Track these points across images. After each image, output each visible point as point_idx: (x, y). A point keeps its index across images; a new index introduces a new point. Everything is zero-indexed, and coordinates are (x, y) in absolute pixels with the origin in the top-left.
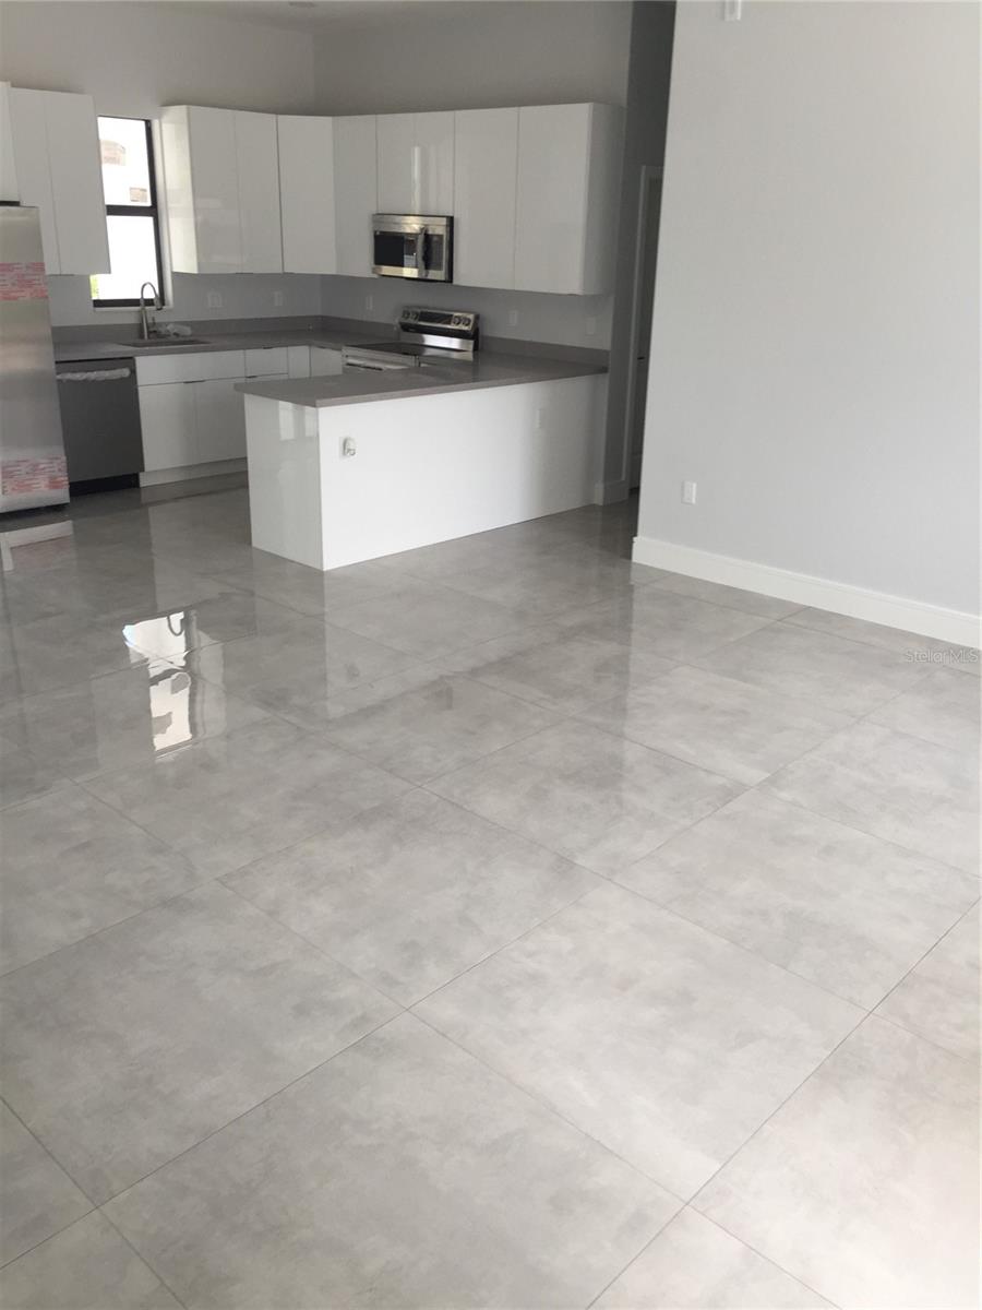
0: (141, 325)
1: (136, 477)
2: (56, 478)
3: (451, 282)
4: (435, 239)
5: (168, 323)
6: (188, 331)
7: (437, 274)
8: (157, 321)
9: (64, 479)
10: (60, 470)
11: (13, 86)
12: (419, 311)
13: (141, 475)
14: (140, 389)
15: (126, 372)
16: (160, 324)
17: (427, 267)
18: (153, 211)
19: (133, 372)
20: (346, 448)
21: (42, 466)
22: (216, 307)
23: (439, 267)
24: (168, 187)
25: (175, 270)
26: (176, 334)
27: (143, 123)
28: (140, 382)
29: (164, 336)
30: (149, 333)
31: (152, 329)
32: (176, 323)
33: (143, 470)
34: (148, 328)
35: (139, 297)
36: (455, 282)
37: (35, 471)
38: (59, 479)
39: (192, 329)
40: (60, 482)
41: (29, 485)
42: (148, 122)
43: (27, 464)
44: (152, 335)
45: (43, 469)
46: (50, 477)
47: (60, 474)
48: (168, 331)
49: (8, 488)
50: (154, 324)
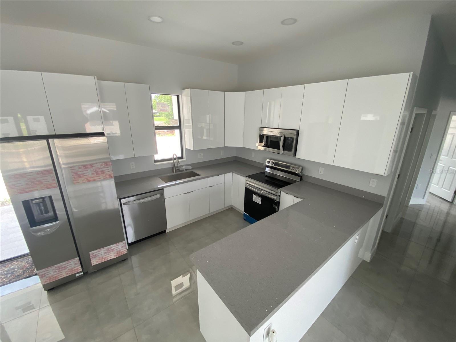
2: (120, 251)
3: (295, 155)
4: (290, 139)
5: (183, 166)
6: (190, 167)
8: (179, 165)
10: (123, 247)
11: (98, 79)
13: (166, 230)
14: (166, 200)
15: (159, 196)
16: (180, 167)
17: (284, 150)
18: (179, 127)
19: (162, 195)
22: (201, 158)
25: (187, 148)
26: (186, 170)
27: (176, 96)
28: (166, 197)
31: (177, 169)
32: (185, 165)
33: (167, 228)
34: (175, 169)
35: (172, 157)
36: (297, 157)
37: (109, 251)
38: (122, 251)
39: (192, 167)
40: (123, 252)
41: (106, 258)
42: (178, 96)
43: (105, 249)
44: (177, 171)
45: (113, 249)
46: (117, 252)
47: (122, 249)
48: (183, 169)
49: (94, 262)
50: (178, 167)
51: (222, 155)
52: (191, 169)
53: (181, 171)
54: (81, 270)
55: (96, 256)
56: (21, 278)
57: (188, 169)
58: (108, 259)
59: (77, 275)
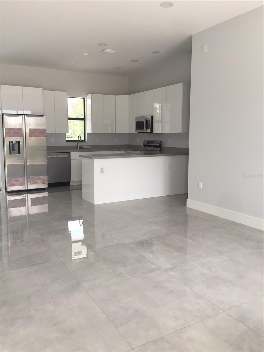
0: (78, 146)
1: (69, 182)
2: (44, 181)
3: (152, 132)
4: (148, 121)
5: (85, 146)
6: (90, 147)
7: (149, 130)
8: (82, 145)
9: (46, 181)
10: (46, 179)
11: (44, 90)
13: (70, 182)
14: (71, 160)
15: (67, 156)
16: (82, 146)
17: (147, 129)
18: (84, 119)
19: (70, 156)
20: (102, 171)
21: (41, 178)
22: (98, 142)
23: (149, 129)
24: (87, 114)
25: (88, 133)
26: (86, 148)
27: (83, 99)
28: (71, 158)
29: (83, 149)
33: (71, 181)
35: (77, 139)
36: (153, 132)
37: (39, 179)
41: (37, 182)
42: (84, 99)
43: (37, 177)
44: (80, 148)
46: (43, 181)
50: (81, 146)
51: (116, 142)
52: (90, 149)
55: (32, 180)
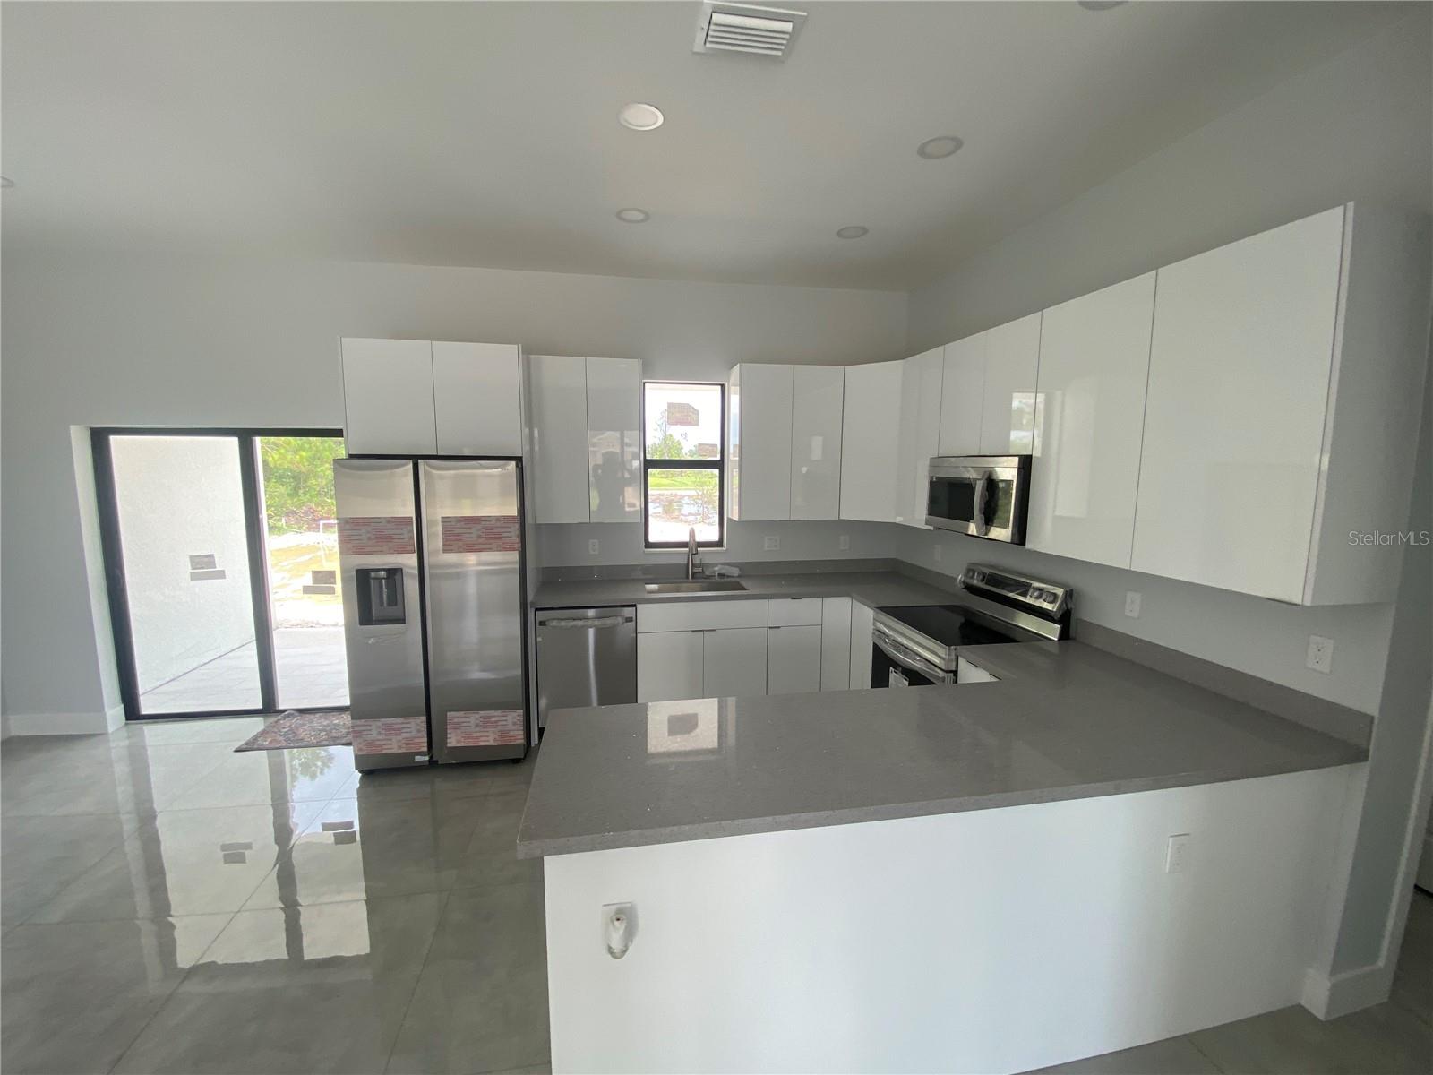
0: (688, 564)
2: (508, 732)
3: (1023, 545)
5: (717, 564)
6: (735, 572)
7: (1001, 533)
8: (704, 561)
10: (514, 724)
12: (987, 571)
14: (639, 637)
15: (620, 620)
16: (707, 565)
18: (719, 464)
19: (632, 620)
21: (493, 719)
22: (769, 550)
23: (1005, 524)
25: (729, 518)
26: (721, 575)
27: (719, 387)
28: (641, 629)
30: (693, 574)
31: (696, 570)
32: (722, 564)
34: (692, 569)
36: (1029, 546)
37: (486, 724)
38: (512, 733)
39: (740, 570)
40: (513, 736)
41: (477, 738)
42: (722, 386)
43: (477, 716)
44: (695, 577)
45: (496, 722)
46: (501, 732)
47: (514, 728)
48: (714, 572)
49: (454, 740)
50: (701, 565)
51: (842, 550)
52: (739, 576)
53: (708, 577)
54: (426, 749)
55: (458, 726)
56: (338, 741)
57: (728, 577)
58: (482, 744)
59: (418, 758)
